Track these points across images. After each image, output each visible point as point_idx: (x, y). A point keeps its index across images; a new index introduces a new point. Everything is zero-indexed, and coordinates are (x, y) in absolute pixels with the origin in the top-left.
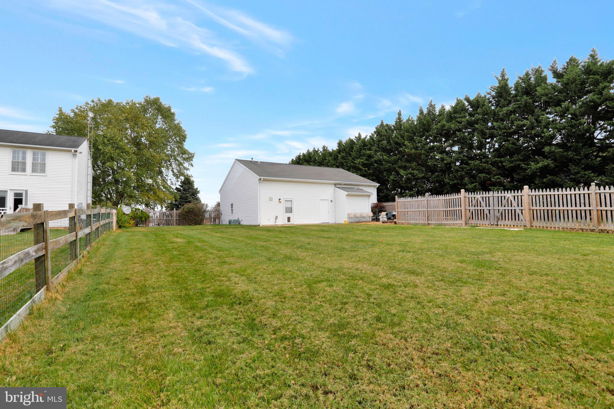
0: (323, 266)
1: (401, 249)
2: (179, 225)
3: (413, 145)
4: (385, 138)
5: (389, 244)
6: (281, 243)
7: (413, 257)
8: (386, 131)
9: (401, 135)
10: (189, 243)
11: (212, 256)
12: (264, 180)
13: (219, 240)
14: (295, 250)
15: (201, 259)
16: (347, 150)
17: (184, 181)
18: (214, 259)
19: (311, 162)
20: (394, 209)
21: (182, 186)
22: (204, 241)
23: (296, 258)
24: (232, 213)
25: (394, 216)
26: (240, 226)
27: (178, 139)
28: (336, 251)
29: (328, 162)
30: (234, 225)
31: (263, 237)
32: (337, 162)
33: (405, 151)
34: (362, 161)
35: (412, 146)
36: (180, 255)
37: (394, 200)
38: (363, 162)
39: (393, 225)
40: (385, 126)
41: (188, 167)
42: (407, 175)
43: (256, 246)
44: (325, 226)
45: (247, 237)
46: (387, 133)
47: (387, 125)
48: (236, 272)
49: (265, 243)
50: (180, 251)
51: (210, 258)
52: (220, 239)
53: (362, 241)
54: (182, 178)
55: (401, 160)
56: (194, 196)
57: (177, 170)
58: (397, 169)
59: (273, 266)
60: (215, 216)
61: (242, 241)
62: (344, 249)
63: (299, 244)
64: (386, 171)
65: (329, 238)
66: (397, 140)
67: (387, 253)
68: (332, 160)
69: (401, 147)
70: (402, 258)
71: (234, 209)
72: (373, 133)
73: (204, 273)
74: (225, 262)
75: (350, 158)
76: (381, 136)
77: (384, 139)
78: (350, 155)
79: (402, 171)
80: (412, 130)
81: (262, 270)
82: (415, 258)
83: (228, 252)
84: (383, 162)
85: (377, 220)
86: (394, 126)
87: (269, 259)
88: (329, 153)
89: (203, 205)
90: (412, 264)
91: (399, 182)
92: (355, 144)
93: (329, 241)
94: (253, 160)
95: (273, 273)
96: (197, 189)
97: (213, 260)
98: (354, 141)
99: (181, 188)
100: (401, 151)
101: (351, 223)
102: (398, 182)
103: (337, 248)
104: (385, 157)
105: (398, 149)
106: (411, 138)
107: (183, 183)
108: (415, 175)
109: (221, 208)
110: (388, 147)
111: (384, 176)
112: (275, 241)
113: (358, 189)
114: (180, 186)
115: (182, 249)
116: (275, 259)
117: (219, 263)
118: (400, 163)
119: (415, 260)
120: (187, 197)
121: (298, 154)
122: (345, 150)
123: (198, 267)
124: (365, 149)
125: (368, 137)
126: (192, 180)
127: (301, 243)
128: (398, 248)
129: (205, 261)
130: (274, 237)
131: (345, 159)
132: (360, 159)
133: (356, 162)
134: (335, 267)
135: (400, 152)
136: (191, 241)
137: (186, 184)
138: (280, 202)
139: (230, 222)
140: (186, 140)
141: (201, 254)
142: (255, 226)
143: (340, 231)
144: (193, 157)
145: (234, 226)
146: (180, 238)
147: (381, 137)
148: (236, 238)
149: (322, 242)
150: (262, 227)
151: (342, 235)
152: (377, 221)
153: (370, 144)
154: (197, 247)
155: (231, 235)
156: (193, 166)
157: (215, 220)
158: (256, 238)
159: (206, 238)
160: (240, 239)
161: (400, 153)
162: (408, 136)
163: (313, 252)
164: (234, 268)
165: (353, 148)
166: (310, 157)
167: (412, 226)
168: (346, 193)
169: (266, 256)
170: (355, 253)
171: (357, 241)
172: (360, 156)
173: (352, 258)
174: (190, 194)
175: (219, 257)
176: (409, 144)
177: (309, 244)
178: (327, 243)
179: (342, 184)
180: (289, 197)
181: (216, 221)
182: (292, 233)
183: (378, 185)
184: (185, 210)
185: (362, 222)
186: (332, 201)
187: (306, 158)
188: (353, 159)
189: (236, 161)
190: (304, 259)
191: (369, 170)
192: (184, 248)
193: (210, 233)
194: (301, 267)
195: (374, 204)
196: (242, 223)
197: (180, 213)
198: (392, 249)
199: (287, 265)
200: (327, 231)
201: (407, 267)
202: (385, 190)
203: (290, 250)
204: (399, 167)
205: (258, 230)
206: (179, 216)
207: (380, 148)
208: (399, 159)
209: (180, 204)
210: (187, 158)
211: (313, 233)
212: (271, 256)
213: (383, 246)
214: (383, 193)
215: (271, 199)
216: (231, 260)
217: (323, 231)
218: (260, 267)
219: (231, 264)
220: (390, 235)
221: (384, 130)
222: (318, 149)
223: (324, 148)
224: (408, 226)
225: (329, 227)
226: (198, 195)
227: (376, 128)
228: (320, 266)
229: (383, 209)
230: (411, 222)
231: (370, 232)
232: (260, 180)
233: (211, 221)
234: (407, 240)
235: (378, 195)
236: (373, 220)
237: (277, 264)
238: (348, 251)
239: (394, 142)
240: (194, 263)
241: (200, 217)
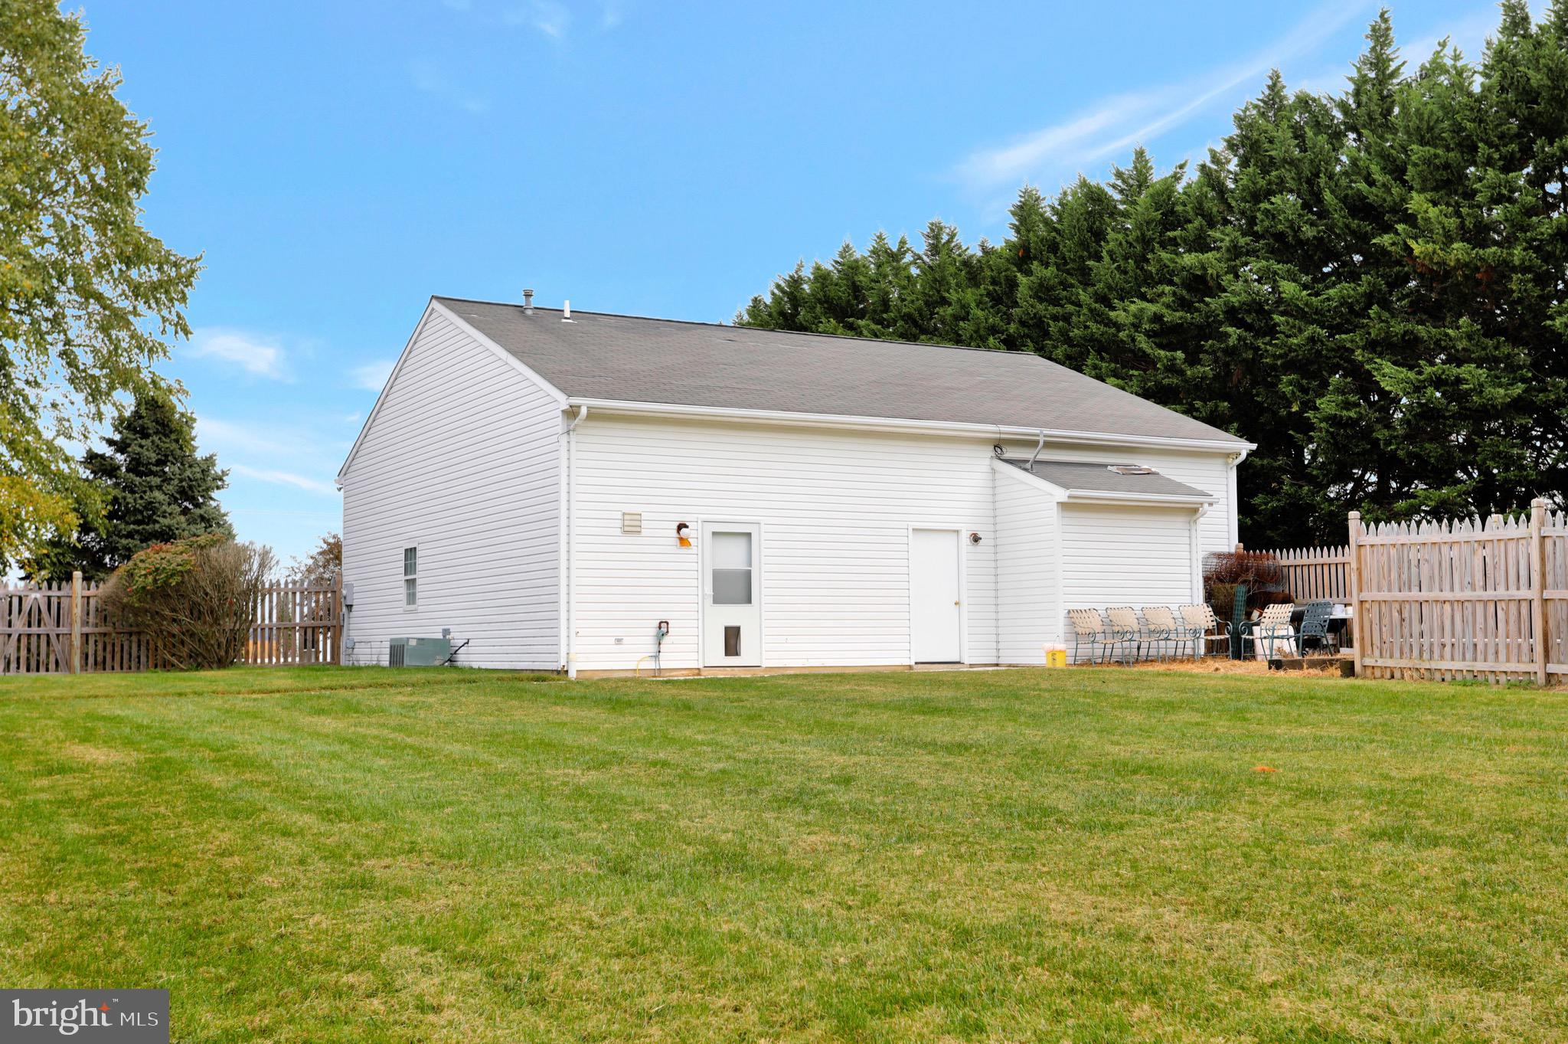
0: (928, 910)
1: (1384, 821)
2: (101, 665)
3: (1458, 214)
4: (1289, 175)
5: (1311, 793)
6: (687, 776)
7: (1459, 870)
8: (1298, 134)
9: (1384, 157)
10: (157, 770)
11: (291, 848)
12: (594, 416)
13: (335, 756)
14: (768, 816)
15: (227, 863)
16: (1067, 247)
17: (137, 414)
18: (302, 862)
19: (862, 315)
20: (1341, 590)
21: (121, 447)
22: (243, 763)
23: (774, 861)
24: (411, 598)
25: (1339, 626)
26: (454, 676)
27: (99, 173)
28: (998, 823)
29: (956, 318)
30: (418, 669)
31: (585, 740)
32: (1009, 319)
33: (1409, 250)
34: (1152, 308)
35: (1452, 223)
36: (102, 840)
37: (1339, 537)
38: (1157, 318)
39: (1332, 679)
40: (1293, 109)
41: (158, 337)
42: (1418, 389)
43: (544, 792)
44: (936, 681)
45: (494, 739)
46: (1304, 150)
47: (1304, 102)
48: (426, 940)
49: (593, 776)
50: (103, 819)
51: (279, 861)
52: (337, 748)
53: (1150, 770)
54: (126, 400)
55: (1385, 305)
56: (193, 499)
57: (95, 351)
58: (1359, 355)
59: (641, 910)
60: (313, 616)
61: (466, 761)
62: (1047, 812)
63: (792, 783)
64: (1290, 366)
65: (962, 748)
66: (1362, 186)
67: (1297, 844)
68: (979, 304)
69: (1388, 228)
70: (1387, 875)
71: (420, 576)
72: (1220, 147)
73: (242, 949)
74: (365, 885)
75: (1084, 296)
76: (1265, 168)
77: (1282, 180)
78: (1085, 277)
79: (1388, 367)
80: (1458, 129)
81: (576, 929)
82: (1467, 876)
83: (383, 824)
84: (1277, 318)
85: (1242, 650)
86: (1343, 106)
87: (620, 868)
88: (966, 263)
89: (243, 554)
90: (1453, 911)
91: (1370, 429)
92: (1113, 213)
93: (959, 770)
94: (534, 302)
95: (635, 949)
96: (210, 461)
97: (293, 872)
98: (1109, 199)
99: (120, 458)
100: (1383, 251)
101: (1089, 662)
102: (1367, 434)
103: (1004, 808)
104: (1288, 288)
105: (1365, 238)
106: (1445, 175)
107: (132, 428)
108: (1468, 393)
109: (350, 571)
110: (1308, 232)
111: (1283, 396)
112: (654, 764)
113: (1129, 472)
114: (110, 442)
115: (117, 806)
116: (655, 867)
117: (330, 885)
118: (1376, 321)
119: (1473, 891)
120: (150, 505)
121: (787, 272)
122: (1054, 247)
123: (207, 911)
124: (1173, 242)
125: (1192, 176)
126: (180, 408)
127: (799, 779)
128: (1366, 819)
129: (248, 875)
130: (646, 742)
131: (1056, 302)
132: (1143, 297)
133: (1118, 315)
134: (997, 918)
135: (1377, 259)
136: (168, 761)
137: (145, 435)
138: (683, 541)
139: (397, 652)
140: (149, 181)
141: (225, 838)
142: (540, 676)
143: (1020, 712)
144: (188, 279)
145: (420, 676)
146: (108, 741)
147: (1265, 172)
148: (430, 743)
149: (921, 770)
150: (578, 682)
151: (1032, 735)
152: (1237, 656)
153: (1200, 210)
154: (201, 794)
155: (400, 728)
156: (186, 332)
157: (310, 642)
158: (545, 745)
159: (254, 741)
160: (455, 748)
161: (1377, 264)
162: (1428, 162)
163: (867, 828)
164: (413, 918)
165: (1099, 236)
166: (856, 290)
167: (1448, 689)
168: (1062, 494)
169: (598, 850)
170: (1114, 842)
171: (1124, 769)
172: (1141, 284)
173: (1092, 867)
174: (170, 488)
175: (333, 855)
176: (1433, 212)
177: (847, 781)
178: (949, 779)
179: (1035, 444)
180: (735, 514)
181: (315, 644)
182: (751, 718)
183: (1245, 447)
184: (140, 582)
185: (1148, 660)
186: (976, 539)
187: (832, 292)
188: (1104, 300)
189: (435, 304)
190: (818, 867)
191: (1193, 360)
192: (126, 798)
193: (284, 714)
194: (800, 911)
195: (1219, 556)
196: (463, 659)
197: (108, 600)
198: (1330, 823)
199: (722, 904)
200: (950, 712)
201: (1420, 928)
202: (1286, 478)
203: (741, 816)
204: (1372, 346)
205: (559, 700)
206: (104, 617)
207: (1257, 237)
208: (1370, 298)
209: (112, 550)
210: (155, 287)
211: (865, 718)
212: (629, 851)
213: (1275, 800)
214: (1275, 493)
215: (631, 526)
216: (403, 869)
217: (928, 708)
218: (565, 910)
219: (401, 891)
220: (1316, 739)
221: (1284, 134)
222: (903, 242)
223: (937, 237)
224: (1426, 687)
225: (958, 685)
226: (215, 494)
227: (1239, 120)
228: (908, 908)
229: (1271, 588)
230: (1445, 665)
231: (1197, 718)
232: (571, 413)
233: (288, 647)
234: (1417, 771)
235: (1244, 508)
236: (1214, 649)
237: (661, 894)
238: (1073, 826)
239: (1344, 200)
240: (182, 888)
241: (228, 624)
